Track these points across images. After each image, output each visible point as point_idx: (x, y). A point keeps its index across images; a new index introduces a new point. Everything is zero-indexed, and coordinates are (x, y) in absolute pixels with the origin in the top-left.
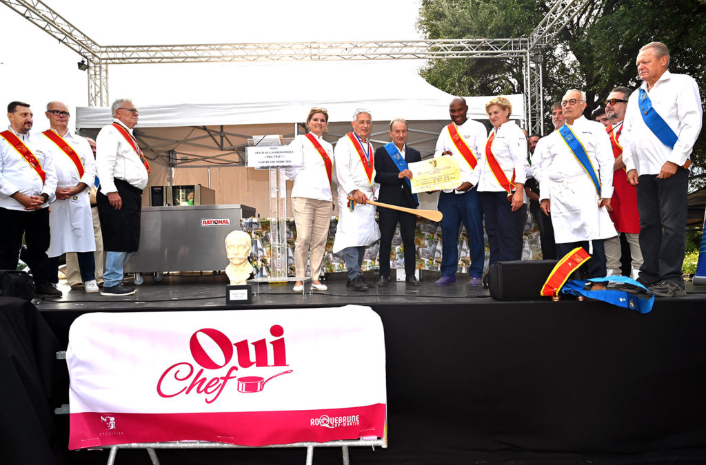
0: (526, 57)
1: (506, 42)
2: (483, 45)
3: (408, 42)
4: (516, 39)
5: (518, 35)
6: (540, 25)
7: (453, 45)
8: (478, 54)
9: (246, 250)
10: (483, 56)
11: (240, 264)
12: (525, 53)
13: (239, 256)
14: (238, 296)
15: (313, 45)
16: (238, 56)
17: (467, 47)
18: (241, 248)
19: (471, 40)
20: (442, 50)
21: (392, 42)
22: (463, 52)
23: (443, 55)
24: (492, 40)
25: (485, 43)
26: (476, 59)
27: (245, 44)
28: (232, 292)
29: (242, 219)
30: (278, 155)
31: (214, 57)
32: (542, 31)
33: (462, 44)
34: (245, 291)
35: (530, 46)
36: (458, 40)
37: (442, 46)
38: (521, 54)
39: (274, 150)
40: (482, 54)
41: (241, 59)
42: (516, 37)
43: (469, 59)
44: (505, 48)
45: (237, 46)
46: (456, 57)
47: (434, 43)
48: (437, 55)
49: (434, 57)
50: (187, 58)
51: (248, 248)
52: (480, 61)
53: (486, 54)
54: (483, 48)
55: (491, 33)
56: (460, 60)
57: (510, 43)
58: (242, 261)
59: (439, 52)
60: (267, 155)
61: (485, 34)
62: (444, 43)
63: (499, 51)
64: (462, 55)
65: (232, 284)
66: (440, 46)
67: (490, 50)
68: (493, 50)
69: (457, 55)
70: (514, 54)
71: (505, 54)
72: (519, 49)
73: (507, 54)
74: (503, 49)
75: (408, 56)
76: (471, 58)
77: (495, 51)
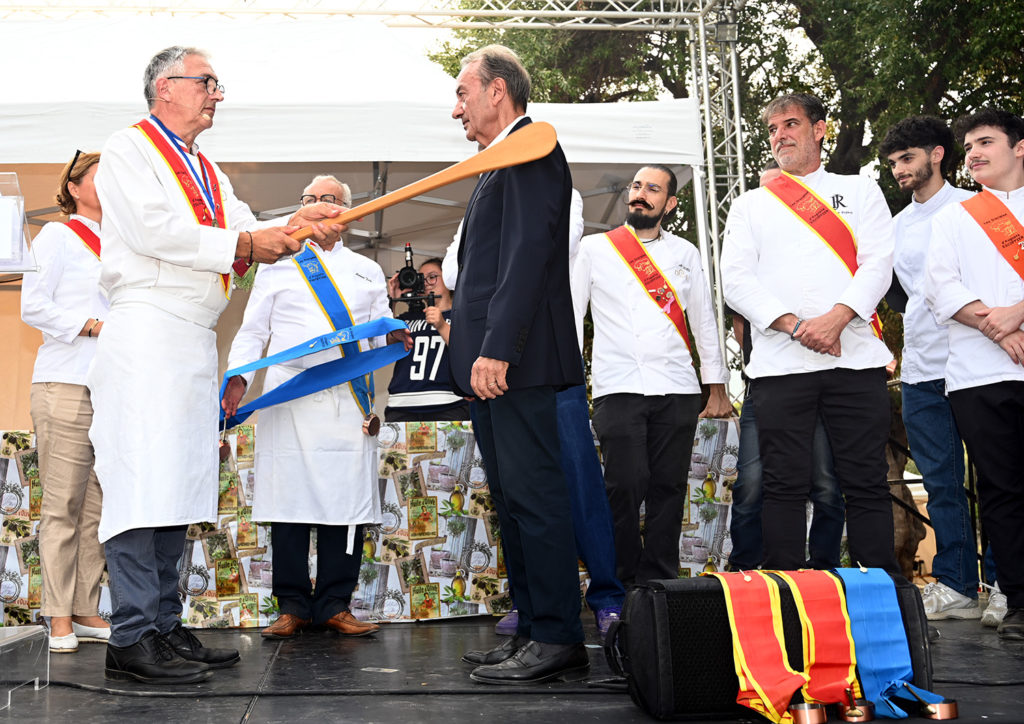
0: (696, 31)
8: (578, 19)
10: (591, 26)
12: (694, 21)
20: (488, 7)
22: (541, 13)
23: (492, 19)
26: (572, 31)
35: (703, 3)
38: (684, 22)
40: (587, 21)
43: (555, 31)
44: (644, 7)
46: (522, 24)
48: (478, 19)
49: (468, 23)
52: (583, 40)
53: (598, 21)
54: (587, 5)
56: (532, 30)
59: (480, 12)
63: (630, 13)
64: (537, 20)
67: (607, 10)
68: (615, 10)
69: (526, 19)
70: (666, 21)
71: (644, 20)
72: (679, 10)
73: (650, 22)
74: (639, 9)
75: (402, 19)
76: (562, 30)
77: (621, 13)
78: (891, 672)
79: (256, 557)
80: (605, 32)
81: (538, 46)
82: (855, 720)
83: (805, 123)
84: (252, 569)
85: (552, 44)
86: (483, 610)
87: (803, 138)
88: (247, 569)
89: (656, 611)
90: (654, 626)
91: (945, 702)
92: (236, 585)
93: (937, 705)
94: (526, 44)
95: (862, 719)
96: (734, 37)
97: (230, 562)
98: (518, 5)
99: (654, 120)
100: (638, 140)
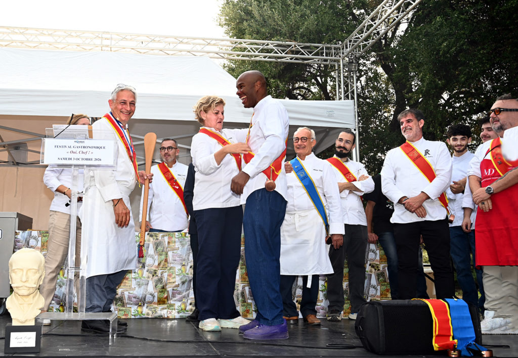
0: (339, 65)
1: (317, 47)
2: (294, 49)
3: (212, 39)
4: (329, 45)
5: (330, 42)
6: (355, 32)
7: (261, 47)
8: (288, 58)
9: (38, 276)
10: (293, 61)
11: (29, 295)
12: (338, 61)
13: (27, 284)
14: (23, 340)
15: (104, 36)
16: (16, 41)
17: (276, 50)
19: (280, 43)
20: (249, 51)
21: (195, 39)
22: (272, 54)
24: (303, 45)
25: (295, 46)
26: (284, 63)
27: (27, 29)
28: (13, 335)
29: (17, 231)
30: (85, 150)
32: (359, 38)
33: (271, 46)
34: (33, 335)
35: (343, 53)
36: (266, 42)
37: (249, 47)
38: (335, 61)
39: (80, 144)
40: (291, 59)
41: (20, 44)
42: (328, 43)
43: (277, 62)
45: (16, 30)
46: (263, 59)
47: (241, 43)
51: (40, 271)
52: (289, 66)
53: (296, 59)
54: (292, 52)
55: (302, 36)
56: (266, 62)
57: (322, 49)
58: (31, 291)
59: (245, 53)
60: (70, 150)
61: (295, 37)
62: (252, 44)
63: (310, 56)
64: (270, 57)
65: (14, 323)
66: (247, 46)
67: (300, 55)
68: (304, 55)
69: (265, 57)
70: (326, 60)
71: (316, 60)
72: (332, 56)
73: (319, 60)
74: (314, 55)
75: (211, 55)
76: (280, 62)
77: (307, 56)
78: (467, 339)
79: (175, 289)
80: (299, 64)
81: (269, 69)
82: (453, 356)
83: (415, 121)
84: (173, 293)
85: (276, 68)
87: (415, 126)
88: (170, 294)
89: (379, 313)
90: (378, 318)
91: (488, 350)
92: (166, 300)
93: (485, 352)
95: (456, 356)
96: (356, 69)
97: (164, 290)
98: (262, 51)
99: (335, 109)
100: (329, 116)
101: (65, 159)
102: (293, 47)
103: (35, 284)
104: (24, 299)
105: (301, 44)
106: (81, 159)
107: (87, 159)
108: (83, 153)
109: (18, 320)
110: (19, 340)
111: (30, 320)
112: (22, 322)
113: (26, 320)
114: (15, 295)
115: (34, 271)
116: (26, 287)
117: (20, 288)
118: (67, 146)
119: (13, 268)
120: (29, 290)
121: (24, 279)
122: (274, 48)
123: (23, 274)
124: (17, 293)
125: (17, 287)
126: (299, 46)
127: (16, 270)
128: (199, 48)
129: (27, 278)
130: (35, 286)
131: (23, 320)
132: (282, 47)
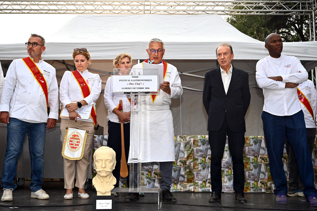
0: (312, 15)
1: (295, 3)
2: (278, 5)
3: (220, 2)
4: (304, 2)
7: (254, 5)
8: (274, 12)
9: (112, 164)
10: (277, 14)
11: (107, 176)
12: (311, 12)
13: (106, 169)
14: (104, 205)
15: (145, 3)
16: (88, 10)
17: (265, 7)
18: (107, 163)
19: (268, 1)
20: (246, 9)
22: (262, 10)
23: (246, 12)
24: (285, 2)
25: (279, 4)
26: (271, 16)
28: (98, 202)
30: (139, 82)
31: (70, 10)
33: (261, 4)
34: (110, 201)
35: (314, 7)
36: (258, 1)
37: (245, 6)
38: (308, 12)
39: (136, 79)
40: (276, 13)
41: (90, 12)
43: (266, 16)
44: (295, 8)
46: (256, 14)
47: (240, 4)
48: (242, 12)
49: (239, 13)
50: (49, 10)
51: (113, 161)
52: (274, 18)
53: (280, 12)
54: (277, 8)
56: (258, 15)
57: (299, 4)
58: (108, 173)
59: (243, 10)
60: (129, 82)
62: (248, 3)
63: (290, 10)
64: (261, 12)
65: (98, 194)
66: (244, 5)
67: (283, 9)
69: (257, 12)
70: (301, 12)
72: (306, 9)
73: (296, 13)
74: (293, 9)
75: (219, 13)
76: (268, 15)
77: (287, 10)
79: (198, 172)
80: (282, 16)
81: (260, 20)
84: (197, 175)
85: (265, 20)
86: (263, 191)
88: (195, 176)
92: (192, 180)
94: (257, 20)
97: (191, 173)
98: (256, 8)
99: (309, 47)
100: (304, 53)
101: (126, 88)
102: (277, 4)
103: (110, 169)
104: (104, 179)
105: (284, 1)
106: (136, 88)
107: (140, 88)
108: (137, 84)
109: (101, 193)
110: (102, 205)
111: (108, 192)
112: (103, 194)
113: (106, 192)
114: (98, 176)
115: (109, 161)
116: (105, 171)
117: (101, 172)
118: (127, 79)
119: (97, 159)
120: (106, 173)
121: (104, 166)
122: (264, 5)
123: (102, 163)
124: (99, 175)
125: (99, 171)
126: (282, 3)
127: (98, 161)
128: (210, 8)
129: (106, 165)
130: (110, 170)
131: (104, 192)
132: (270, 4)
